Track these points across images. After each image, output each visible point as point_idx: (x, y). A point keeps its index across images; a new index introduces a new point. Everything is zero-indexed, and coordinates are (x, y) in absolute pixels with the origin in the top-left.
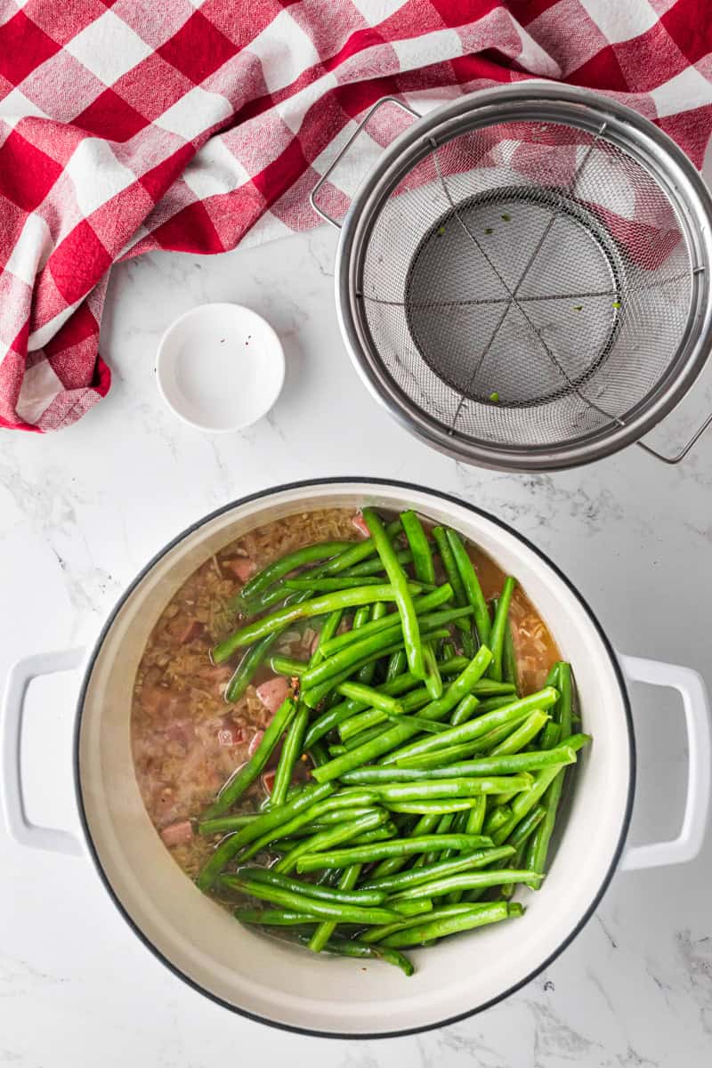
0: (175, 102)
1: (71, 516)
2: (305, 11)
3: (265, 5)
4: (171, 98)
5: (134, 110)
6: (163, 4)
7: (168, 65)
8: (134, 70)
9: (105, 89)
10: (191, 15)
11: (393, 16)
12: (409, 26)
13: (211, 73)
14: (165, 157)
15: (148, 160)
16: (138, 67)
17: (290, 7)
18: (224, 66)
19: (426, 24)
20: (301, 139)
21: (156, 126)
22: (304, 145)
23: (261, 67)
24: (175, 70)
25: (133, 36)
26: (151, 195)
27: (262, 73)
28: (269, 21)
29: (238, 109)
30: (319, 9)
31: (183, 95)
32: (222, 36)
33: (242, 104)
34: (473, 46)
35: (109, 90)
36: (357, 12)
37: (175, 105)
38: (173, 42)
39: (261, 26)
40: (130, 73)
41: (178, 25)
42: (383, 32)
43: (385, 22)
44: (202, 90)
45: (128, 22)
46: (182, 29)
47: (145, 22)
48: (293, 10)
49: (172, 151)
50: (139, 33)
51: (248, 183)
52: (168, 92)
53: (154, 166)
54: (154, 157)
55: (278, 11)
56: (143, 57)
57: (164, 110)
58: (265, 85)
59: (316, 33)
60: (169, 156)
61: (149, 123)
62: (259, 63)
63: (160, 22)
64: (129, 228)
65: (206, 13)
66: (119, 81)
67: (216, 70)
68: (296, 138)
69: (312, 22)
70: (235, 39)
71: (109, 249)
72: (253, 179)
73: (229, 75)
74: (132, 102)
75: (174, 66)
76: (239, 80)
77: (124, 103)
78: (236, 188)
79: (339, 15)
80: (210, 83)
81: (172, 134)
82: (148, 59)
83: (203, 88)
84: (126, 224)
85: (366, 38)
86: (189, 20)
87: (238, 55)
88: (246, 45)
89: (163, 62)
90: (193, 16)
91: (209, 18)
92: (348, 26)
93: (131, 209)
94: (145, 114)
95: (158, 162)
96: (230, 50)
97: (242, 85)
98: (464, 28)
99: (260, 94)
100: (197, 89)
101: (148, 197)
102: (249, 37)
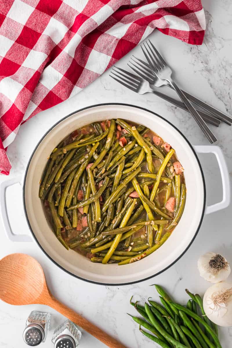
0: (26, 57)
2: (58, 15)
3: (45, 18)
4: (25, 56)
5: (14, 63)
6: (13, 27)
7: (21, 45)
8: (10, 49)
9: (3, 58)
10: (23, 28)
11: (86, 7)
12: (92, 8)
13: (35, 44)
14: (30, 78)
15: (25, 79)
16: (11, 48)
17: (53, 16)
18: (38, 41)
19: (97, 6)
20: (75, 59)
21: (23, 67)
22: (78, 62)
23: (51, 38)
24: (23, 46)
25: (7, 39)
26: (29, 90)
27: (52, 40)
28: (48, 22)
29: (49, 54)
30: (62, 13)
31: (28, 54)
32: (35, 31)
33: (50, 52)
34: (116, 7)
35: (4, 58)
36: (74, 10)
37: (27, 58)
38: (20, 37)
39: (46, 25)
40: (9, 51)
41: (20, 32)
42: (86, 13)
43: (84, 9)
44: (35, 51)
45: (4, 36)
46: (21, 33)
47: (9, 34)
48: (55, 17)
49: (32, 75)
50: (8, 38)
51: (63, 77)
52: (23, 54)
53: (28, 81)
54: (27, 78)
55: (50, 18)
56: (12, 44)
57: (24, 60)
58: (54, 43)
59: (64, 21)
60: (32, 77)
61: (21, 66)
62: (50, 37)
63: (14, 33)
64: (26, 102)
65: (28, 26)
66: (7, 54)
67: (36, 43)
68: (74, 59)
69: (62, 18)
70: (39, 31)
71: (21, 110)
72: (64, 75)
73: (41, 44)
74: (13, 60)
75: (22, 45)
76: (45, 46)
77: (10, 61)
78: (60, 80)
79: (69, 13)
80: (36, 48)
81: (30, 69)
82: (14, 45)
83: (34, 50)
84: (24, 101)
85: (82, 18)
86: (23, 30)
87: (41, 36)
88: (43, 32)
89: (19, 45)
90: (24, 28)
91: (29, 27)
92: (73, 15)
93: (24, 96)
94: (18, 63)
95: (29, 79)
96: (38, 35)
97: (47, 46)
98: (109, 3)
99: (54, 46)
100: (32, 50)
101: (29, 91)
102: (43, 29)
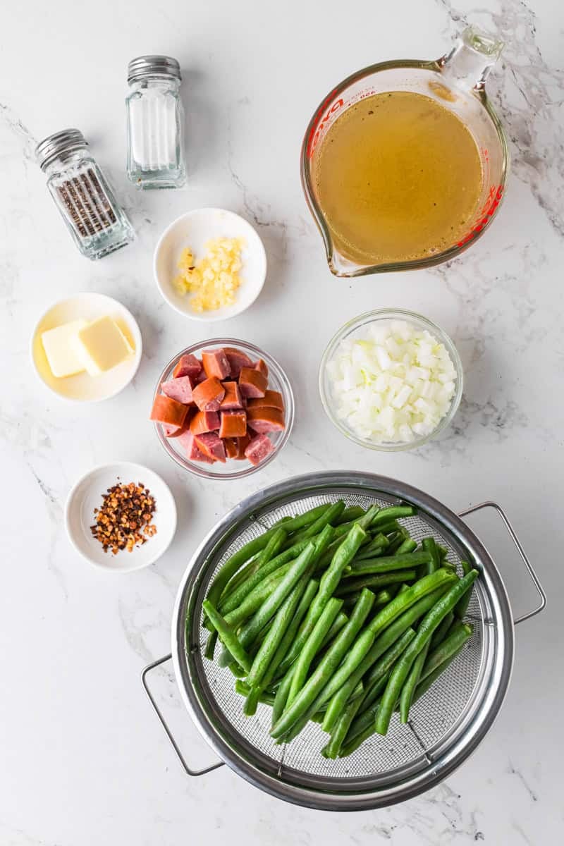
1: (47, 443)
